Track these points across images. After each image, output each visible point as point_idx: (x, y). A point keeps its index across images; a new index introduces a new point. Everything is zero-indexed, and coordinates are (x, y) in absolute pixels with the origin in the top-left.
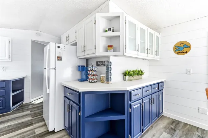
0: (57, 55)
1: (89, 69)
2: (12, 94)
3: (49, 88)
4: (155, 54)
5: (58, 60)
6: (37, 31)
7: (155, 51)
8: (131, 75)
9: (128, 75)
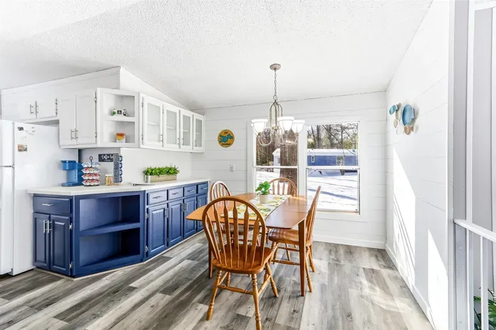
0: (18, 143)
1: (85, 166)
5: (19, 150)
7: (195, 138)
8: (156, 174)
9: (151, 174)
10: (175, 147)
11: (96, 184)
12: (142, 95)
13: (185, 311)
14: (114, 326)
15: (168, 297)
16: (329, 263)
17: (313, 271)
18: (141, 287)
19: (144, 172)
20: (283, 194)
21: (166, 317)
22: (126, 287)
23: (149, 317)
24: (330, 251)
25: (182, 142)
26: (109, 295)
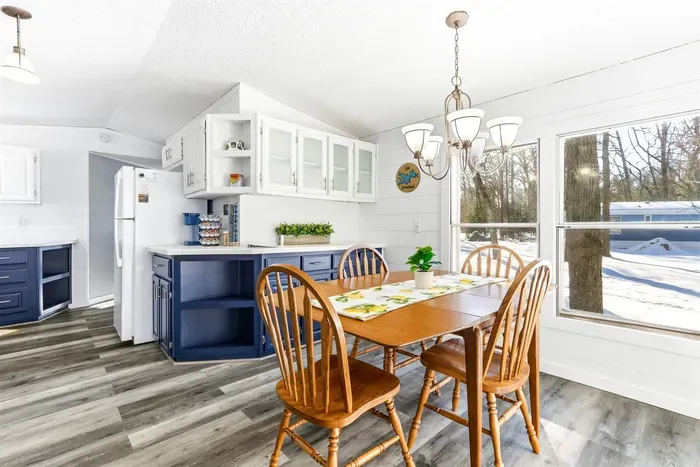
0: (140, 191)
1: (202, 219)
2: (43, 281)
3: (121, 257)
4: (356, 189)
5: (140, 201)
6: (103, 130)
7: (357, 180)
8: (292, 233)
9: (284, 233)
10: (318, 193)
11: (214, 243)
12: (260, 117)
13: (249, 453)
14: (155, 443)
15: (248, 422)
16: (589, 443)
17: (535, 451)
18: (230, 394)
19: (277, 230)
20: (497, 276)
21: (219, 454)
22: (215, 390)
23: (201, 446)
24: (608, 413)
25: (331, 184)
26: (188, 395)
